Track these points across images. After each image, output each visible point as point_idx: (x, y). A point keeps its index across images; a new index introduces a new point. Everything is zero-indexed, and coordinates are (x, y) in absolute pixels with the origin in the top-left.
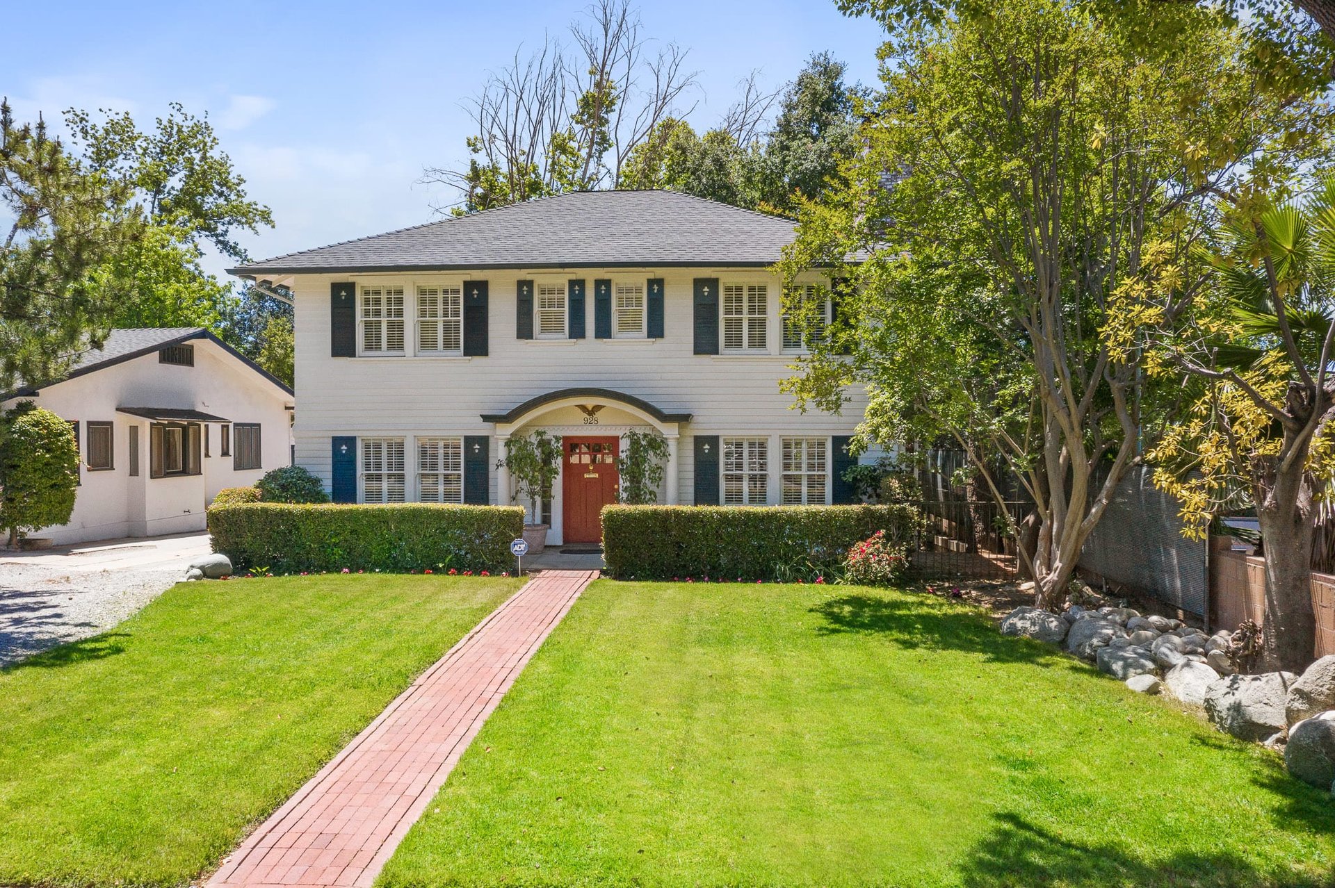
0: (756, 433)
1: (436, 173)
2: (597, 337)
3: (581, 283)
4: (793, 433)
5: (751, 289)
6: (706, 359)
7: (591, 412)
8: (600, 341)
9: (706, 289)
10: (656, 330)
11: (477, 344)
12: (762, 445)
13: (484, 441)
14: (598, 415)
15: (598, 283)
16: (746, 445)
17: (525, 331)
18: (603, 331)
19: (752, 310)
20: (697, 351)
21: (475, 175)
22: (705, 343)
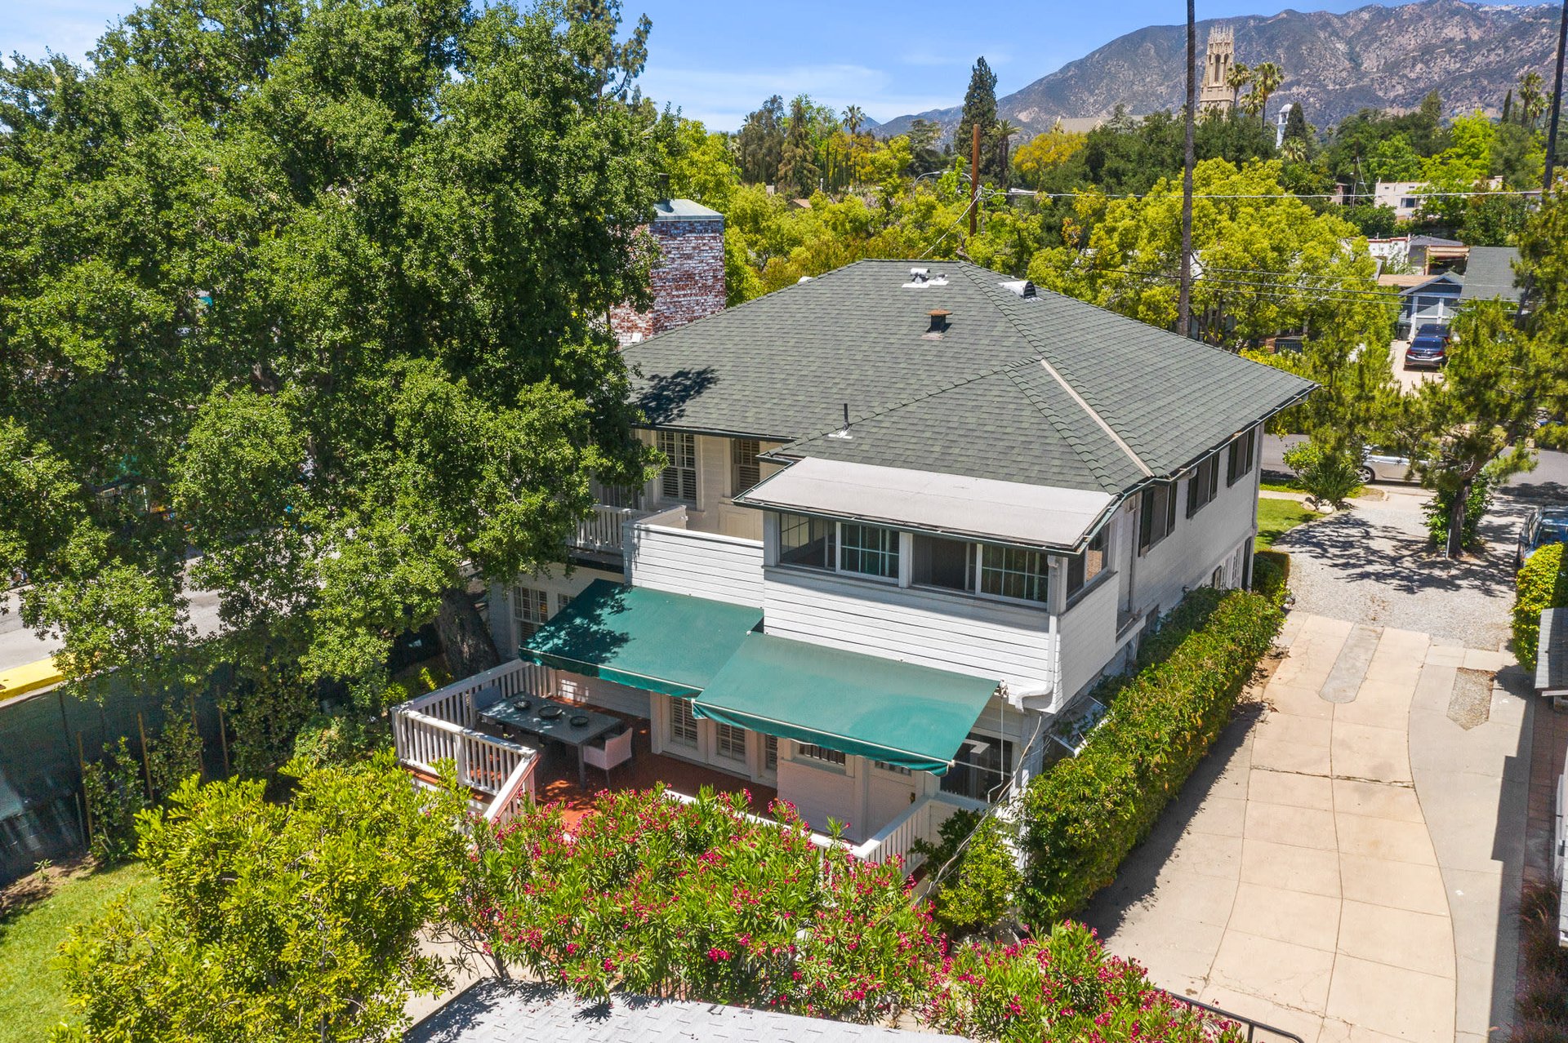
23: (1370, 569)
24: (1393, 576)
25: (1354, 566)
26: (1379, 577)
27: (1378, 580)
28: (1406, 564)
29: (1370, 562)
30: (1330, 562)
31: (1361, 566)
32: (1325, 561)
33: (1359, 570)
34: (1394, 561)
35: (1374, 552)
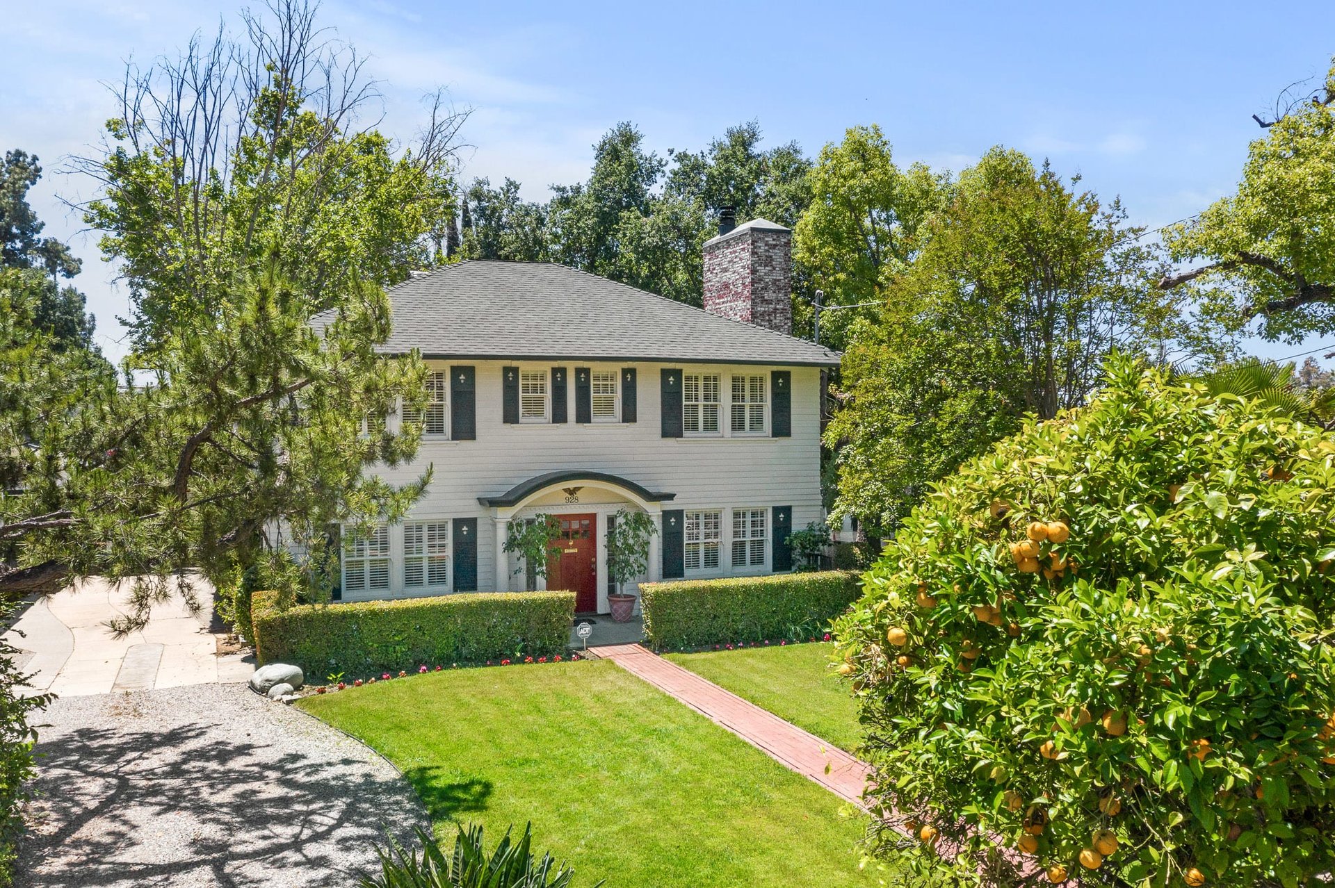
0: (710, 507)
1: (85, 165)
2: (578, 421)
3: (563, 371)
4: (741, 505)
5: (706, 378)
6: (671, 441)
7: (572, 492)
8: (580, 425)
9: (671, 379)
10: (629, 415)
11: (465, 429)
12: (716, 516)
13: (472, 522)
14: (578, 494)
15: (579, 371)
16: (702, 517)
17: (511, 416)
18: (584, 417)
19: (706, 398)
20: (665, 434)
21: (120, 167)
22: (672, 426)
23: (171, 754)
24: (121, 750)
25: (201, 754)
26: (147, 742)
27: (149, 736)
28: (94, 786)
29: (175, 770)
30: (261, 756)
31: (190, 756)
32: (271, 756)
33: (192, 745)
34: (123, 793)
35: (174, 803)
